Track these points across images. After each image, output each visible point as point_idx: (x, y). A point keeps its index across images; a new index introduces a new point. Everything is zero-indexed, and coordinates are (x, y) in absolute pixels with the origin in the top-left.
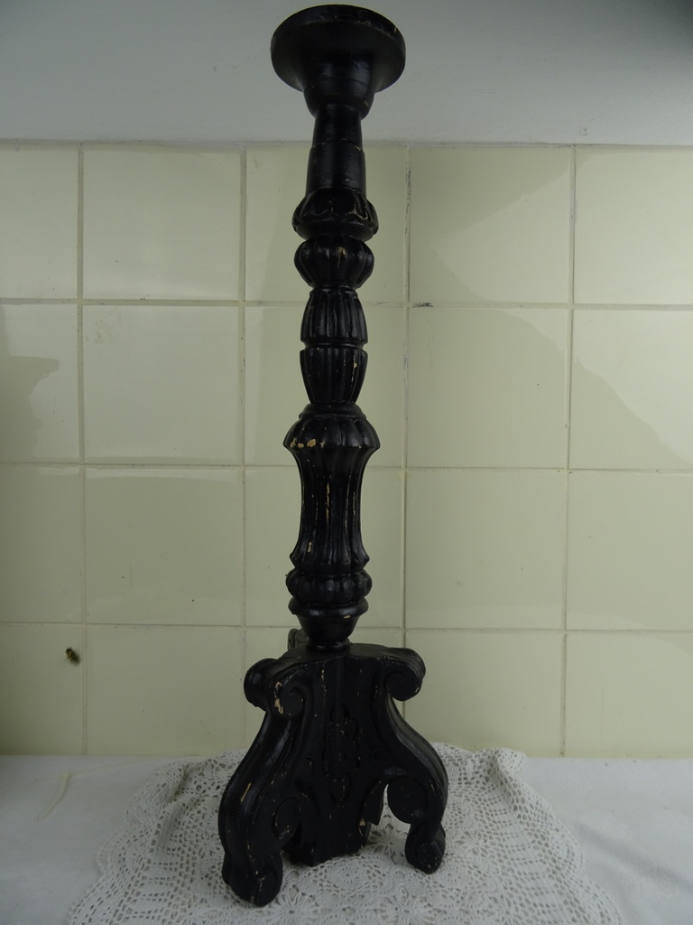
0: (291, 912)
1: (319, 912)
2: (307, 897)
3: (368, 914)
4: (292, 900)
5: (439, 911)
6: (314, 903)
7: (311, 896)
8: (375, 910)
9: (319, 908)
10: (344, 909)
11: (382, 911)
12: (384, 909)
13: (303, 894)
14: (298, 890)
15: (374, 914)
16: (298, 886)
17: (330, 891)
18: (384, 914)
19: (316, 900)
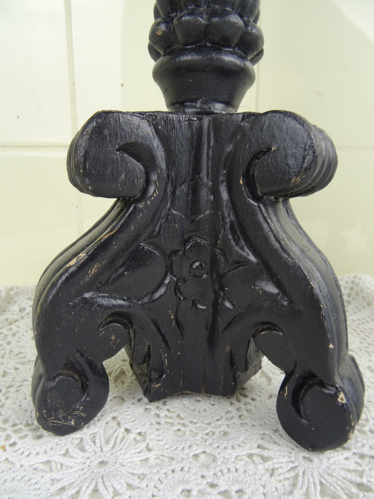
0: (102, 463)
1: (152, 462)
2: (131, 436)
3: (240, 465)
4: (107, 442)
5: (362, 456)
6: (144, 445)
7: (140, 434)
8: (250, 456)
9: (151, 455)
10: (196, 456)
11: (265, 459)
12: (266, 453)
13: (128, 431)
14: (119, 424)
15: (251, 467)
16: (119, 419)
17: (172, 424)
18: (269, 465)
19: (148, 441)
